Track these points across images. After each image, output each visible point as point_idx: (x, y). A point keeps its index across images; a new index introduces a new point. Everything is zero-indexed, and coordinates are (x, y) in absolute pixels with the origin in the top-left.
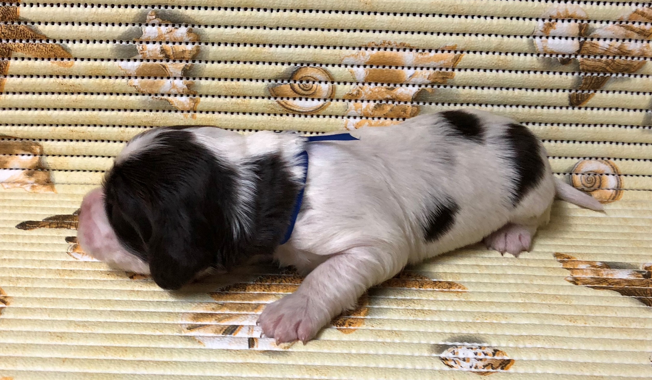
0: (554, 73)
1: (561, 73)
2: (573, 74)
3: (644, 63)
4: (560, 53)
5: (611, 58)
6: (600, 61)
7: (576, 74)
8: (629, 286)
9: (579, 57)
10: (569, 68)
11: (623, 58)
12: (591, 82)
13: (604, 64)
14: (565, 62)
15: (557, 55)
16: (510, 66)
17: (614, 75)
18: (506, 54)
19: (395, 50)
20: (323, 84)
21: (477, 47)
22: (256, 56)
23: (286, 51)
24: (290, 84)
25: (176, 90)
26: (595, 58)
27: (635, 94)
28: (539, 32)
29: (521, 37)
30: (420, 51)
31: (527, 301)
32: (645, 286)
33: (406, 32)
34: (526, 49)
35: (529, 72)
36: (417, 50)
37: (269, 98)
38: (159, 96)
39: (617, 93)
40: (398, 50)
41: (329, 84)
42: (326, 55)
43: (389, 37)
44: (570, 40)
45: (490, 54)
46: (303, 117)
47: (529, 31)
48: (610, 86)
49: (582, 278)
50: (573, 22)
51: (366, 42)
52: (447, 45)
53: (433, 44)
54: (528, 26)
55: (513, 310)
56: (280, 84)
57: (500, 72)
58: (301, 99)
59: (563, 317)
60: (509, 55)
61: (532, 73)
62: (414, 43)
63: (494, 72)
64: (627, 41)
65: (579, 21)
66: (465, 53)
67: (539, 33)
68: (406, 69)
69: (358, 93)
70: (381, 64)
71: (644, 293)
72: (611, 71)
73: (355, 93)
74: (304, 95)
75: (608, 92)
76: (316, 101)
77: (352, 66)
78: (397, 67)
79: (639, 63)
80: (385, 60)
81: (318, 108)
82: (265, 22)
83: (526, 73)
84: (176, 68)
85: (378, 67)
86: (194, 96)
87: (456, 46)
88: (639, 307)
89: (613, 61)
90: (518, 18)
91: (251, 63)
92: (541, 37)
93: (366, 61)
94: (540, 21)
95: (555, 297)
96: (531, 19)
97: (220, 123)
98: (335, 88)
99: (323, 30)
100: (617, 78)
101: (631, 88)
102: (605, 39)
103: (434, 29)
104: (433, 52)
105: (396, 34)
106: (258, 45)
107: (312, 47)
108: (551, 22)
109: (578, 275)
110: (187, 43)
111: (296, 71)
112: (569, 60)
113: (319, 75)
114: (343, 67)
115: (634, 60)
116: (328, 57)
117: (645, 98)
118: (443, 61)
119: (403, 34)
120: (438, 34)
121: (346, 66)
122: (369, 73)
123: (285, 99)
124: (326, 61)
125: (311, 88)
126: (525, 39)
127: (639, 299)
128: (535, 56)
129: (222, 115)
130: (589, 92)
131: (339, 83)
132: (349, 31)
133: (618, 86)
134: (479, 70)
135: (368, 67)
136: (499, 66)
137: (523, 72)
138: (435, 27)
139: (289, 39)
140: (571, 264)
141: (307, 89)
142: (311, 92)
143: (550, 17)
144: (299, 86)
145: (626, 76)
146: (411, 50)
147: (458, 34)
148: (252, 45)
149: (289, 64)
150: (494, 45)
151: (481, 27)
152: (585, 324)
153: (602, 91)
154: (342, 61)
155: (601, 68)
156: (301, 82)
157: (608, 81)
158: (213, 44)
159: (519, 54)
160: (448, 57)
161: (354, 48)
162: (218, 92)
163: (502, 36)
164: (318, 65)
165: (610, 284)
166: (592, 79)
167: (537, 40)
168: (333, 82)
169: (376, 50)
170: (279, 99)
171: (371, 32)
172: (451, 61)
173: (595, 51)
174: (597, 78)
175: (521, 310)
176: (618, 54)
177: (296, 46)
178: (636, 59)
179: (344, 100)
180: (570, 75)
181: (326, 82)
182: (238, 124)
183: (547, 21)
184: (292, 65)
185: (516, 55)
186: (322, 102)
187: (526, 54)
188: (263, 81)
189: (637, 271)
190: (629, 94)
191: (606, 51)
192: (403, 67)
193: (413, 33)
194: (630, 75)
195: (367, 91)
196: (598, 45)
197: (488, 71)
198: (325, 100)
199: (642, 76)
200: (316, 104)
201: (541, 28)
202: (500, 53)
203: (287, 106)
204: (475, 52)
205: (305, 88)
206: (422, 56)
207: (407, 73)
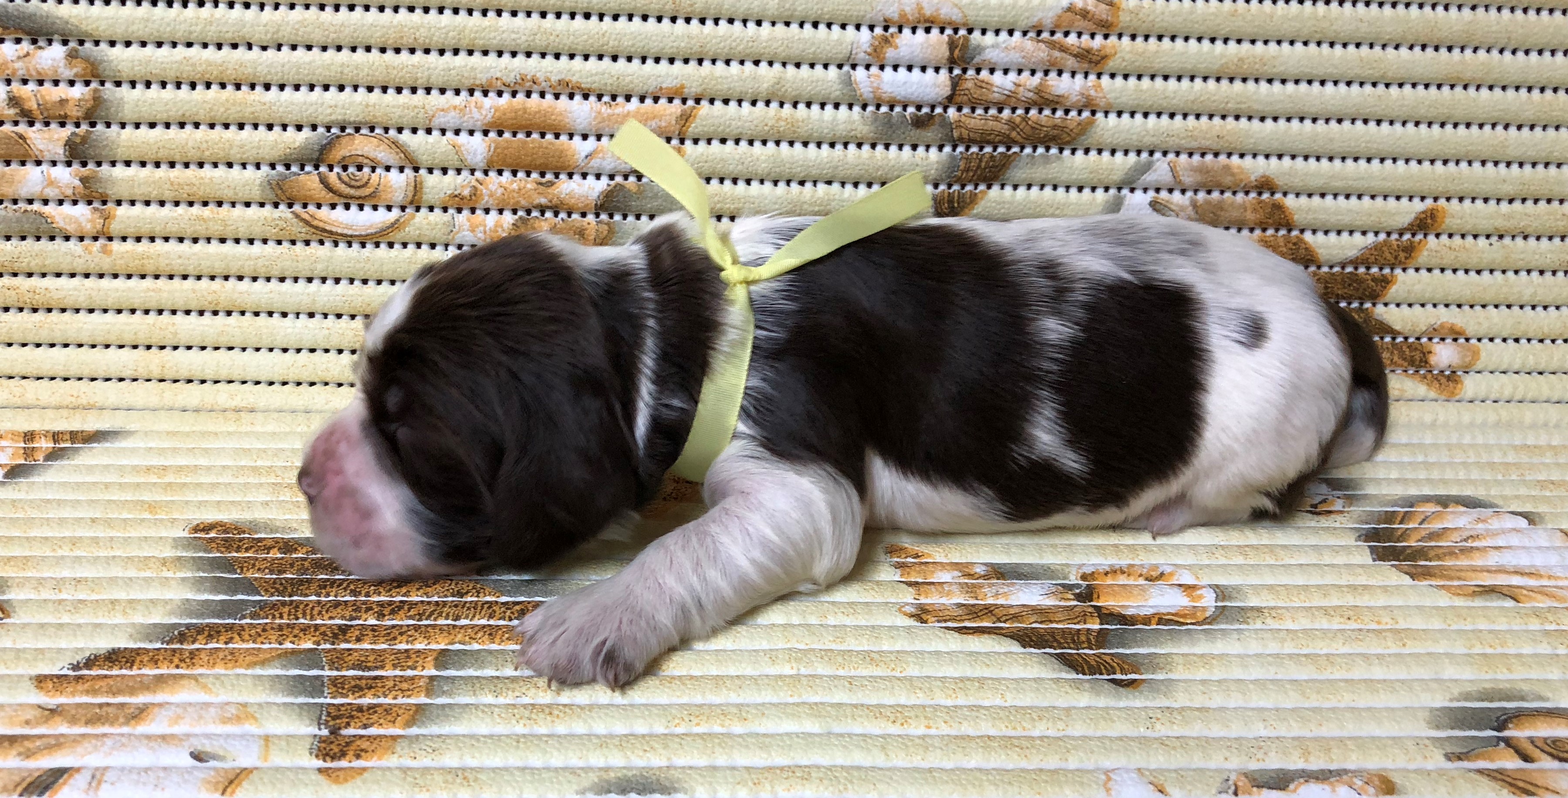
0: (901, 147)
1: (914, 147)
2: (941, 148)
3: (1090, 123)
4: (912, 103)
5: (1020, 112)
6: (996, 119)
7: (947, 149)
8: (1041, 622)
9: (952, 112)
10: (931, 134)
11: (1047, 112)
12: (979, 167)
13: (1006, 127)
14: (919, 123)
15: (905, 108)
16: (803, 131)
17: (1028, 150)
18: (795, 105)
19: (549, 97)
20: (394, 173)
21: (729, 89)
22: (233, 110)
23: (302, 100)
24: (319, 174)
25: (57, 191)
26: (986, 112)
27: (1073, 191)
28: (862, 55)
29: (826, 66)
30: (606, 99)
31: (803, 671)
32: (1078, 623)
33: (572, 56)
34: (836, 94)
35: (846, 145)
36: (600, 97)
37: (276, 205)
38: (22, 205)
39: (1035, 189)
40: (557, 96)
41: (408, 172)
42: (393, 107)
43: (534, 66)
44: (930, 72)
45: (760, 105)
46: (356, 246)
47: (842, 52)
48: (1018, 173)
49: (936, 607)
50: (935, 32)
51: (482, 78)
52: (664, 86)
53: (632, 82)
54: (839, 42)
55: (767, 696)
56: (295, 174)
57: (784, 145)
58: (347, 207)
59: (877, 711)
60: (802, 106)
61: (852, 147)
62: (589, 80)
63: (771, 145)
64: (1053, 75)
65: (949, 31)
66: (704, 103)
67: (861, 57)
68: (577, 139)
69: (475, 191)
70: (521, 127)
71: (1074, 641)
72: (1021, 140)
73: (466, 192)
74: (352, 197)
75: (1015, 187)
76: (382, 210)
77: (457, 132)
78: (557, 136)
79: (1079, 124)
80: (527, 120)
81: (388, 228)
82: (248, 33)
83: (839, 147)
84: (50, 140)
85: (514, 134)
86: (104, 203)
87: (682, 87)
88: (1058, 679)
89: (1025, 119)
90: (815, 25)
91: (226, 126)
92: (868, 67)
93: (486, 121)
94: (864, 30)
95: (868, 657)
96: (843, 26)
97: (167, 262)
98: (421, 183)
99: (383, 50)
100: (1033, 157)
101: (1064, 177)
102: (1006, 72)
103: (633, 50)
104: (635, 100)
105: (549, 58)
106: (238, 87)
107: (362, 90)
108: (888, 34)
109: (932, 599)
110: (72, 83)
111: (329, 143)
112: (930, 117)
113: (384, 154)
114: (436, 133)
115: (1069, 117)
116: (398, 112)
117: (1094, 199)
118: (657, 120)
119: (564, 59)
120: (644, 60)
121: (443, 132)
122: (495, 148)
123: (311, 208)
124: (394, 121)
125: (367, 183)
126: (833, 70)
127: (1059, 656)
128: (857, 109)
129: (173, 244)
130: (976, 188)
131: (430, 171)
132: (442, 52)
133: (1039, 173)
134: (737, 142)
135: (492, 135)
136: (779, 132)
137: (832, 145)
138: (633, 45)
139: (306, 72)
140: (919, 572)
141: (358, 184)
142: (367, 191)
143: (885, 21)
144: (340, 178)
145: (1054, 151)
146: (586, 97)
147: (686, 61)
148: (223, 86)
149: (314, 127)
150: (765, 85)
151: (734, 44)
152: (929, 727)
153: (1003, 186)
154: (430, 120)
155: (1000, 134)
156: (345, 168)
157: (1013, 164)
158: (133, 84)
159: (823, 106)
160: (668, 112)
161: (457, 92)
162: (155, 192)
163: (784, 64)
164: (377, 131)
165: (999, 620)
166: (981, 160)
167: (860, 72)
168: (416, 169)
169: (506, 96)
170: (297, 208)
171: (493, 56)
172: (674, 122)
173: (984, 98)
174: (992, 157)
175: (785, 696)
176: (1035, 103)
177: (326, 88)
178: (1073, 114)
179: (445, 210)
180: (933, 150)
181: (402, 169)
182: (208, 263)
183: (878, 31)
184: (321, 130)
185: (815, 108)
186: (396, 213)
187: (837, 106)
188: (258, 166)
189: (1063, 586)
190: (1061, 190)
191: (1008, 96)
192: (571, 136)
193: (586, 57)
194: (1061, 150)
195: (492, 187)
196: (992, 85)
197: (757, 144)
198: (403, 208)
199: (1087, 151)
200: (381, 218)
201: (866, 47)
202: (782, 105)
203: (315, 223)
204: (726, 102)
205: (353, 183)
206: (609, 111)
207: (580, 148)
